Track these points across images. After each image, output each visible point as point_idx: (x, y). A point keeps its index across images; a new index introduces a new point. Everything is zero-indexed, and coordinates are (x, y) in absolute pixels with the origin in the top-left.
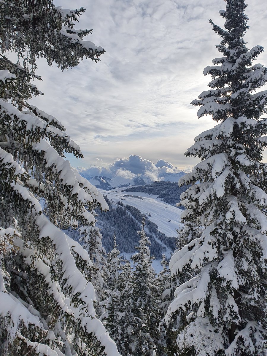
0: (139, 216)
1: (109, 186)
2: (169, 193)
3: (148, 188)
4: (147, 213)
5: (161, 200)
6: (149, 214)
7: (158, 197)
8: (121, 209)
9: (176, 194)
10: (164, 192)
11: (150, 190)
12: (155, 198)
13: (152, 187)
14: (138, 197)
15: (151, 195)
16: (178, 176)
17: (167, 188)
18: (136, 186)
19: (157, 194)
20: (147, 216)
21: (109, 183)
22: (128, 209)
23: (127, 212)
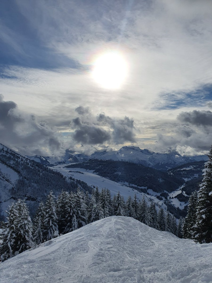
0: (88, 188)
1: (48, 163)
2: (103, 168)
3: (85, 164)
4: (92, 186)
5: (96, 174)
6: (94, 186)
7: (94, 172)
8: (73, 183)
9: (108, 169)
10: (98, 167)
11: (87, 166)
12: (92, 173)
13: (88, 164)
14: (80, 173)
15: (88, 170)
16: (102, 154)
17: (100, 165)
18: (75, 163)
19: (93, 170)
20: (93, 187)
21: (48, 161)
22: (79, 183)
23: (78, 185)
